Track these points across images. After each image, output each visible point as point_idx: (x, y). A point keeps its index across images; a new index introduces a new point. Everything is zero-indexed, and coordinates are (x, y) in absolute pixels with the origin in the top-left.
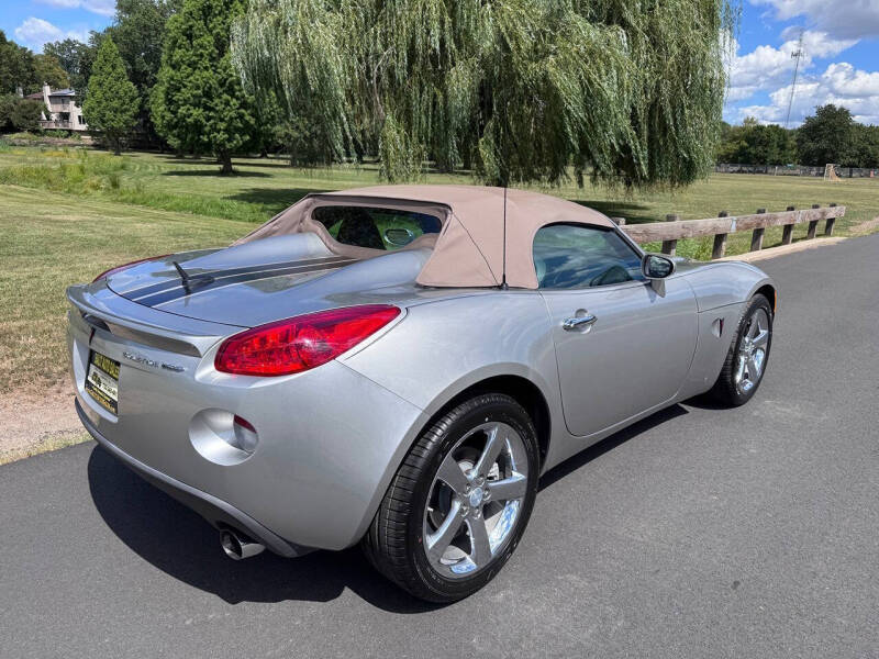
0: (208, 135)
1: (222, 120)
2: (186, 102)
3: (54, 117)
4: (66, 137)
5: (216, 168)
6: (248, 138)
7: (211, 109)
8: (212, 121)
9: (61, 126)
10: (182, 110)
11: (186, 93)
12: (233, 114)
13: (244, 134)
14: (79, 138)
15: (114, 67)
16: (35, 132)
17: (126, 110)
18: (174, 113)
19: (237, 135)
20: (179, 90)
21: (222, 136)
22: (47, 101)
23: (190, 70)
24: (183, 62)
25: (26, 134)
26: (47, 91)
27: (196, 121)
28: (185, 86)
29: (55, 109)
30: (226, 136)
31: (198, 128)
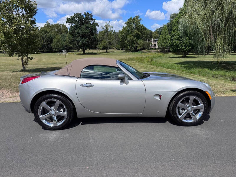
0: (180, 47)
1: (184, 43)
2: (175, 39)
3: (153, 45)
4: (155, 50)
5: (181, 56)
6: (190, 47)
7: (181, 41)
8: (181, 44)
9: (154, 47)
10: (174, 42)
11: (175, 37)
12: (187, 41)
13: (189, 47)
14: (157, 50)
15: (166, 32)
16: (148, 49)
17: (167, 42)
18: (172, 42)
19: (187, 47)
20: (174, 36)
21: (183, 47)
22: (152, 42)
23: (177, 31)
24: (176, 29)
25: (147, 50)
26: (153, 40)
27: (177, 44)
28: (175, 35)
29: (153, 43)
30: (184, 47)
31: (177, 46)
